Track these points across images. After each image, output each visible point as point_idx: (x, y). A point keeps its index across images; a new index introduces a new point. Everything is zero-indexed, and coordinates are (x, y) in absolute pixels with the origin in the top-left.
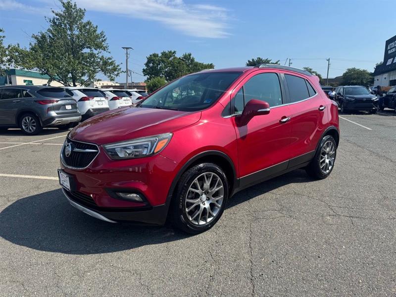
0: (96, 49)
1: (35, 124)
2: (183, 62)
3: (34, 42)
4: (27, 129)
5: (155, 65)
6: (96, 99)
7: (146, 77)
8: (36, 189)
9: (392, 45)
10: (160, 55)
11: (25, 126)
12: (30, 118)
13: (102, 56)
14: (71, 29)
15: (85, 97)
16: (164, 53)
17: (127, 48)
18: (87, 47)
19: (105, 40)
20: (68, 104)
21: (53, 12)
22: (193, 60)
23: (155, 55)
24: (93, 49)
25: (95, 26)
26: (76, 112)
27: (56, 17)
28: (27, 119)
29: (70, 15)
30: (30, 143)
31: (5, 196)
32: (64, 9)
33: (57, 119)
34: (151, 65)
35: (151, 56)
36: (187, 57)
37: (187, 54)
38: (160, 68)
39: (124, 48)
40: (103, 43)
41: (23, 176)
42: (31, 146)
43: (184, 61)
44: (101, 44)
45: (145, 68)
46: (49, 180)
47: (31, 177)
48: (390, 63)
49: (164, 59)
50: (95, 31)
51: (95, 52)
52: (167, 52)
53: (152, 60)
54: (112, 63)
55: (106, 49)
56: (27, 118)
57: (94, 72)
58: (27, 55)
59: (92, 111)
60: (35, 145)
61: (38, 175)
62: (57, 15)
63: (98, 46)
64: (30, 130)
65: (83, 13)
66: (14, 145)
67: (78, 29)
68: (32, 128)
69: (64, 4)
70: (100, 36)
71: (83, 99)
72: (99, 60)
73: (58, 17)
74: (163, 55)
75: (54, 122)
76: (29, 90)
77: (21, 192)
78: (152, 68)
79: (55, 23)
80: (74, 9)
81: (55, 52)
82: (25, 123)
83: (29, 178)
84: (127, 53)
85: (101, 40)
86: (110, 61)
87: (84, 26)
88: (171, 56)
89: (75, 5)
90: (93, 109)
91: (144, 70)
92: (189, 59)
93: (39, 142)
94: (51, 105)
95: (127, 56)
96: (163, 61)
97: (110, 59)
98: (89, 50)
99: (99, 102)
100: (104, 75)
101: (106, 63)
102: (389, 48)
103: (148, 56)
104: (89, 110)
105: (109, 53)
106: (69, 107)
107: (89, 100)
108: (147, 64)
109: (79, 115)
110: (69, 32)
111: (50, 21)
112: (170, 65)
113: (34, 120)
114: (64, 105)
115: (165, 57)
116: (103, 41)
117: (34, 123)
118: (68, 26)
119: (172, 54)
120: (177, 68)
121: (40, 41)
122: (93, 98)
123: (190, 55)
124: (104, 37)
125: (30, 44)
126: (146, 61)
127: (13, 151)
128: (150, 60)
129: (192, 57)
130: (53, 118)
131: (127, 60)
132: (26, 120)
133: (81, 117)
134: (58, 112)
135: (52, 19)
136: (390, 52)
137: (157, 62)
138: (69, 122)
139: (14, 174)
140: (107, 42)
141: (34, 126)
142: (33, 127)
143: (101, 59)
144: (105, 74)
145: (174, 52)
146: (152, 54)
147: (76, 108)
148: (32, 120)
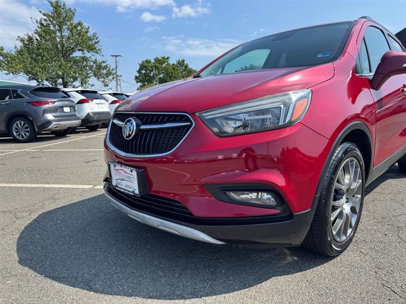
0: (88, 52)
1: (28, 130)
2: (177, 68)
3: (19, 45)
4: (19, 135)
5: (148, 72)
6: (95, 101)
7: (139, 85)
8: (52, 200)
10: (153, 61)
11: (17, 132)
12: (22, 123)
13: (96, 59)
14: (60, 30)
15: (84, 100)
16: (157, 58)
17: (116, 56)
18: (79, 50)
19: (98, 42)
20: (67, 106)
21: (40, 12)
22: (186, 67)
23: (148, 62)
24: (85, 52)
25: (87, 28)
26: (75, 115)
27: (43, 17)
28: (19, 124)
29: (59, 14)
30: (26, 150)
31: (10, 212)
32: (52, 8)
33: (54, 123)
34: (144, 71)
35: (143, 62)
36: (181, 63)
37: (180, 60)
38: (153, 74)
40: (96, 45)
41: (28, 185)
42: (28, 153)
43: (178, 66)
44: (94, 45)
45: (137, 75)
46: (66, 189)
47: (40, 185)
49: (158, 65)
50: (87, 32)
51: (87, 55)
52: (160, 58)
53: (145, 67)
54: (106, 67)
55: (99, 52)
56: (18, 122)
57: (87, 77)
58: (13, 59)
59: (91, 114)
60: (32, 152)
61: (49, 183)
62: (44, 15)
63: (91, 48)
64: (23, 137)
65: (74, 14)
66: (6, 152)
67: (68, 30)
68: (25, 135)
69: (51, 3)
70: (92, 37)
71: (81, 102)
72: (92, 64)
73: (45, 18)
74: (156, 61)
75: (50, 127)
76: (20, 90)
77: (32, 205)
78: (145, 74)
79: (42, 24)
80: (63, 9)
81: (44, 55)
82: (16, 129)
83: (37, 188)
84: (116, 60)
85: (93, 41)
86: (104, 65)
87: (75, 27)
88: (164, 62)
89: (64, 5)
90: (93, 113)
91: (136, 78)
92: (183, 65)
93: (36, 149)
94: (46, 106)
95: (116, 65)
96: (157, 68)
97: (104, 62)
98: (81, 52)
99: (99, 105)
100: (97, 80)
101: (99, 67)
103: (141, 63)
104: (88, 114)
105: (102, 56)
106: (67, 110)
107: (88, 102)
108: (139, 72)
109: (78, 119)
110: (58, 34)
111: (37, 22)
112: (164, 71)
113: (27, 125)
114: (62, 107)
115: (159, 63)
116: (96, 43)
117: (27, 128)
118: (57, 27)
119: (165, 60)
120: (172, 74)
121: (26, 44)
122: (92, 100)
123: (183, 61)
124: (97, 39)
125: (16, 47)
126: (138, 68)
127: (6, 158)
128: (143, 67)
129: (185, 63)
130: (49, 122)
132: (17, 125)
133: (80, 121)
134: (55, 114)
135: (39, 20)
137: (150, 68)
138: (68, 126)
139: (15, 183)
140: (100, 44)
141: (28, 132)
142: (26, 133)
143: (94, 63)
144: (99, 80)
145: (168, 58)
146: (144, 60)
147: (75, 110)
148: (24, 124)
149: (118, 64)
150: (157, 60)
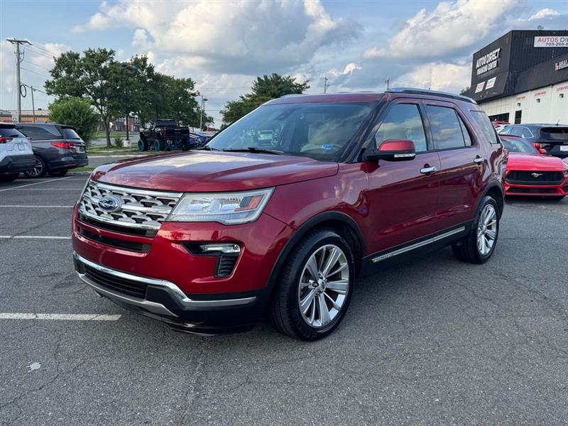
5: (73, 75)
7: (53, 98)
9: (483, 61)
10: (82, 56)
16: (91, 52)
17: (19, 42)
22: (151, 69)
23: (72, 56)
34: (64, 74)
35: (63, 56)
36: (140, 63)
37: (139, 57)
39: (11, 41)
43: (132, 69)
45: (51, 79)
48: (481, 90)
52: (96, 50)
53: (66, 65)
74: (88, 56)
84: (18, 50)
88: (104, 60)
91: (48, 84)
92: (143, 67)
95: (19, 58)
96: (88, 68)
102: (478, 66)
103: (58, 56)
108: (55, 73)
115: (94, 61)
119: (105, 55)
123: (145, 60)
128: (61, 64)
129: (148, 63)
131: (18, 64)
136: (479, 72)
137: (76, 69)
145: (112, 52)
146: (65, 52)
149: (21, 56)
150: (90, 55)
